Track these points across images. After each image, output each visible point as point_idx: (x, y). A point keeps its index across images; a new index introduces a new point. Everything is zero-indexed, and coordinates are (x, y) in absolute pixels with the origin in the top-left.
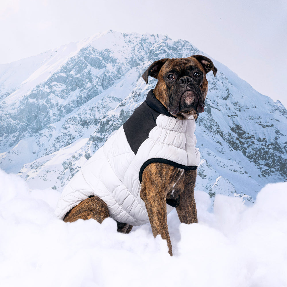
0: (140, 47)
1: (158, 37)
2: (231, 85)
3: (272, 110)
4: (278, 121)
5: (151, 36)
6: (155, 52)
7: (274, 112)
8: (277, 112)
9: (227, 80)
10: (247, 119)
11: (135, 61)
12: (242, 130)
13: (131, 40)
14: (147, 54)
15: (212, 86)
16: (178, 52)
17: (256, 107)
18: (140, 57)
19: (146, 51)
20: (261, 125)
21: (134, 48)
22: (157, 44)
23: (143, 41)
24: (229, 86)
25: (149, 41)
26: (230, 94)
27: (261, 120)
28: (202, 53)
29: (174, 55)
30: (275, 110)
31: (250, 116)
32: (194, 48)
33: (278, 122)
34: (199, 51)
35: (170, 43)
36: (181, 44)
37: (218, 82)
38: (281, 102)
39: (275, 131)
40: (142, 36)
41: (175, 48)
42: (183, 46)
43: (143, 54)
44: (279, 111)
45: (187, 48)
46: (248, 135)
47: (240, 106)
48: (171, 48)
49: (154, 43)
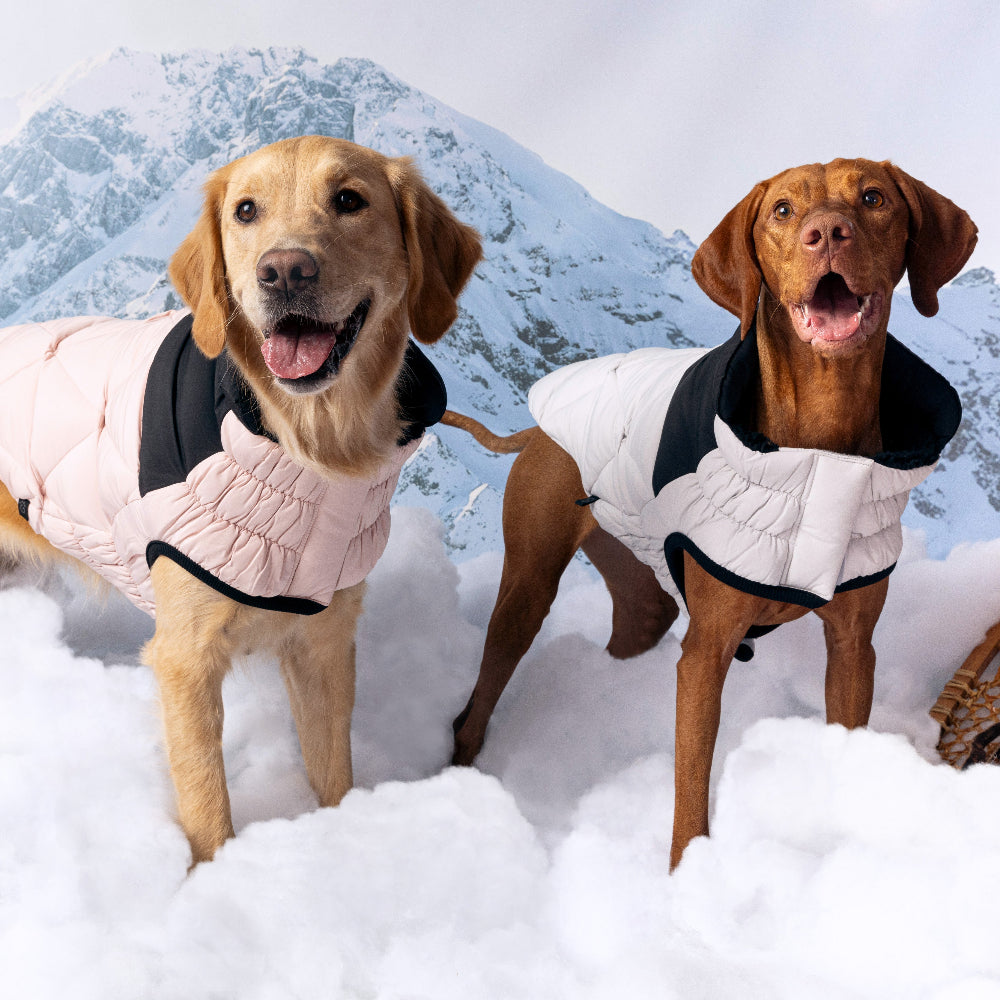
0: (217, 94)
1: (273, 55)
2: (520, 194)
3: (658, 264)
4: (678, 298)
5: (251, 55)
6: (266, 104)
7: (665, 269)
8: (677, 269)
9: (506, 178)
10: (573, 298)
11: (204, 140)
12: (556, 336)
13: (187, 75)
14: (241, 113)
15: (458, 199)
16: (340, 99)
17: (601, 258)
18: (217, 124)
19: (237, 104)
20: (621, 316)
21: (196, 100)
22: (272, 78)
23: (226, 72)
24: (514, 196)
25: (244, 71)
26: (517, 223)
27: (621, 299)
28: (420, 94)
29: (327, 109)
30: (669, 263)
31: (582, 290)
32: (392, 80)
33: (677, 302)
34: (408, 90)
35: (314, 72)
36: (349, 73)
37: (475, 183)
38: (687, 238)
39: (667, 331)
40: (222, 56)
41: (329, 85)
42: (356, 79)
43: (226, 114)
44: (680, 266)
45: (369, 85)
46: (575, 349)
47: (547, 260)
48: (317, 88)
49: (262, 75)
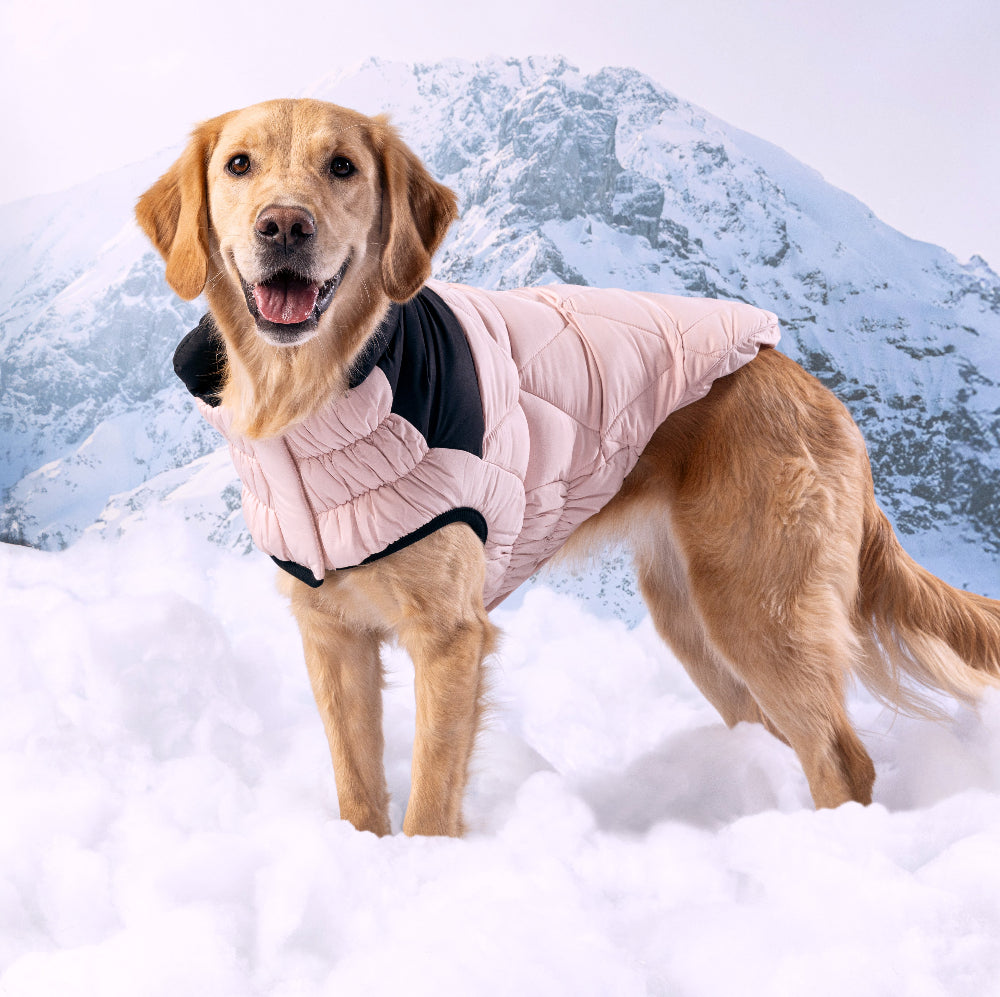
0: (471, 105)
1: (531, 65)
2: (797, 213)
3: (952, 293)
4: (973, 331)
5: (509, 64)
6: (522, 116)
7: (959, 299)
8: (972, 299)
9: (781, 197)
10: (852, 329)
11: (455, 154)
12: (832, 371)
13: (440, 86)
14: (495, 126)
15: (727, 218)
16: (602, 111)
17: (886, 285)
18: (470, 138)
19: (492, 116)
20: (907, 349)
21: (449, 112)
22: (530, 88)
23: (482, 83)
24: (790, 215)
25: (500, 81)
26: (792, 245)
27: (907, 332)
28: (689, 105)
29: (587, 121)
30: (965, 292)
31: (864, 320)
32: (659, 91)
33: (974, 336)
34: (676, 100)
35: (574, 82)
36: (613, 83)
37: (747, 203)
38: (986, 264)
39: (960, 367)
40: (478, 66)
41: (590, 96)
42: (620, 89)
43: (479, 127)
44: (977, 296)
45: (634, 96)
46: (852, 385)
47: (825, 286)
48: (578, 100)
49: (519, 85)
